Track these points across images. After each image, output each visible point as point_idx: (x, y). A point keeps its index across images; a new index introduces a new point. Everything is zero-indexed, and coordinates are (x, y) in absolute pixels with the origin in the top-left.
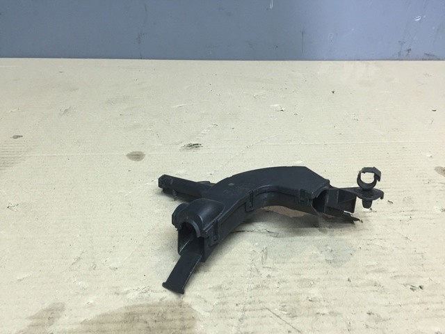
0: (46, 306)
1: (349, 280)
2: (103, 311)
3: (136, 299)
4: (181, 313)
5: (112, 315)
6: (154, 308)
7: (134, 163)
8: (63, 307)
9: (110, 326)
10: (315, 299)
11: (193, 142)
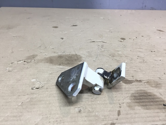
0: (31, 55)
1: (131, 50)
2: (51, 56)
3: (61, 54)
4: (77, 56)
5: (54, 56)
6: (67, 56)
7: (55, 28)
8: (37, 55)
9: (53, 59)
10: (120, 54)
11: (74, 25)
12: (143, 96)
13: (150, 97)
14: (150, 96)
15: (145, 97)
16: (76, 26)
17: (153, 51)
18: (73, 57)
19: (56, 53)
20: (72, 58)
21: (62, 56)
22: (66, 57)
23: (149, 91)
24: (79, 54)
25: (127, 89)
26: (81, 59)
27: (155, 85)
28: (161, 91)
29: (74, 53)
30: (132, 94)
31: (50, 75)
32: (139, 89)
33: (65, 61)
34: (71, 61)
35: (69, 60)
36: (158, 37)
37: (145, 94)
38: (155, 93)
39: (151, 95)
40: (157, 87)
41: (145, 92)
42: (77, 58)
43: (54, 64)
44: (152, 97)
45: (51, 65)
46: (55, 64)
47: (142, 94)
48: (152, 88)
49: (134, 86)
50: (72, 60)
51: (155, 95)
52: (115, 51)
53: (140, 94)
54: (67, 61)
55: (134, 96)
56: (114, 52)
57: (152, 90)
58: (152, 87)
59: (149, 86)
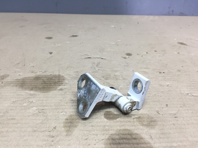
0: (1, 75)
2: (25, 77)
3: (41, 74)
4: (59, 78)
5: (29, 77)
6: (47, 77)
7: (48, 40)
8: (8, 76)
9: (27, 81)
10: (117, 75)
11: (74, 35)
12: (124, 139)
13: (134, 141)
14: (135, 139)
15: (127, 141)
16: (76, 36)
17: (162, 72)
18: (54, 79)
19: (33, 73)
20: (51, 80)
21: (40, 77)
22: (45, 79)
23: (136, 132)
24: (63, 75)
25: (107, 128)
26: (63, 82)
27: (147, 122)
28: (153, 131)
29: (57, 73)
30: (111, 136)
31: (12, 105)
32: (123, 128)
33: (41, 84)
34: (48, 85)
35: (46, 84)
36: (176, 53)
37: (129, 137)
38: (143, 136)
39: (136, 137)
40: (149, 126)
41: (130, 133)
42: (59, 81)
43: (23, 89)
44: (137, 141)
45: (20, 90)
46: (26, 89)
47: (125, 136)
48: (141, 127)
49: (118, 124)
50: (50, 82)
51: (142, 138)
52: (113, 71)
53: (122, 136)
54: (43, 85)
55: (113, 139)
56: (110, 73)
57: (141, 130)
58: (143, 125)
59: (139, 124)
